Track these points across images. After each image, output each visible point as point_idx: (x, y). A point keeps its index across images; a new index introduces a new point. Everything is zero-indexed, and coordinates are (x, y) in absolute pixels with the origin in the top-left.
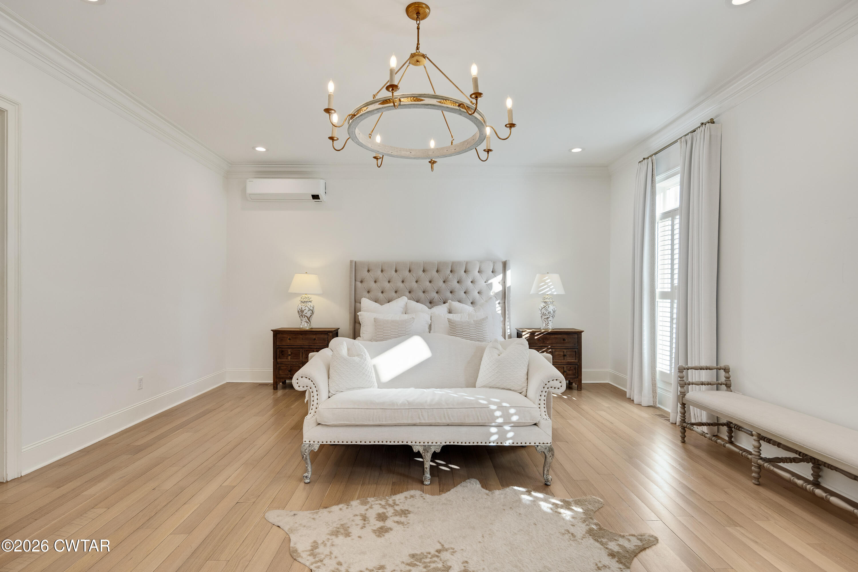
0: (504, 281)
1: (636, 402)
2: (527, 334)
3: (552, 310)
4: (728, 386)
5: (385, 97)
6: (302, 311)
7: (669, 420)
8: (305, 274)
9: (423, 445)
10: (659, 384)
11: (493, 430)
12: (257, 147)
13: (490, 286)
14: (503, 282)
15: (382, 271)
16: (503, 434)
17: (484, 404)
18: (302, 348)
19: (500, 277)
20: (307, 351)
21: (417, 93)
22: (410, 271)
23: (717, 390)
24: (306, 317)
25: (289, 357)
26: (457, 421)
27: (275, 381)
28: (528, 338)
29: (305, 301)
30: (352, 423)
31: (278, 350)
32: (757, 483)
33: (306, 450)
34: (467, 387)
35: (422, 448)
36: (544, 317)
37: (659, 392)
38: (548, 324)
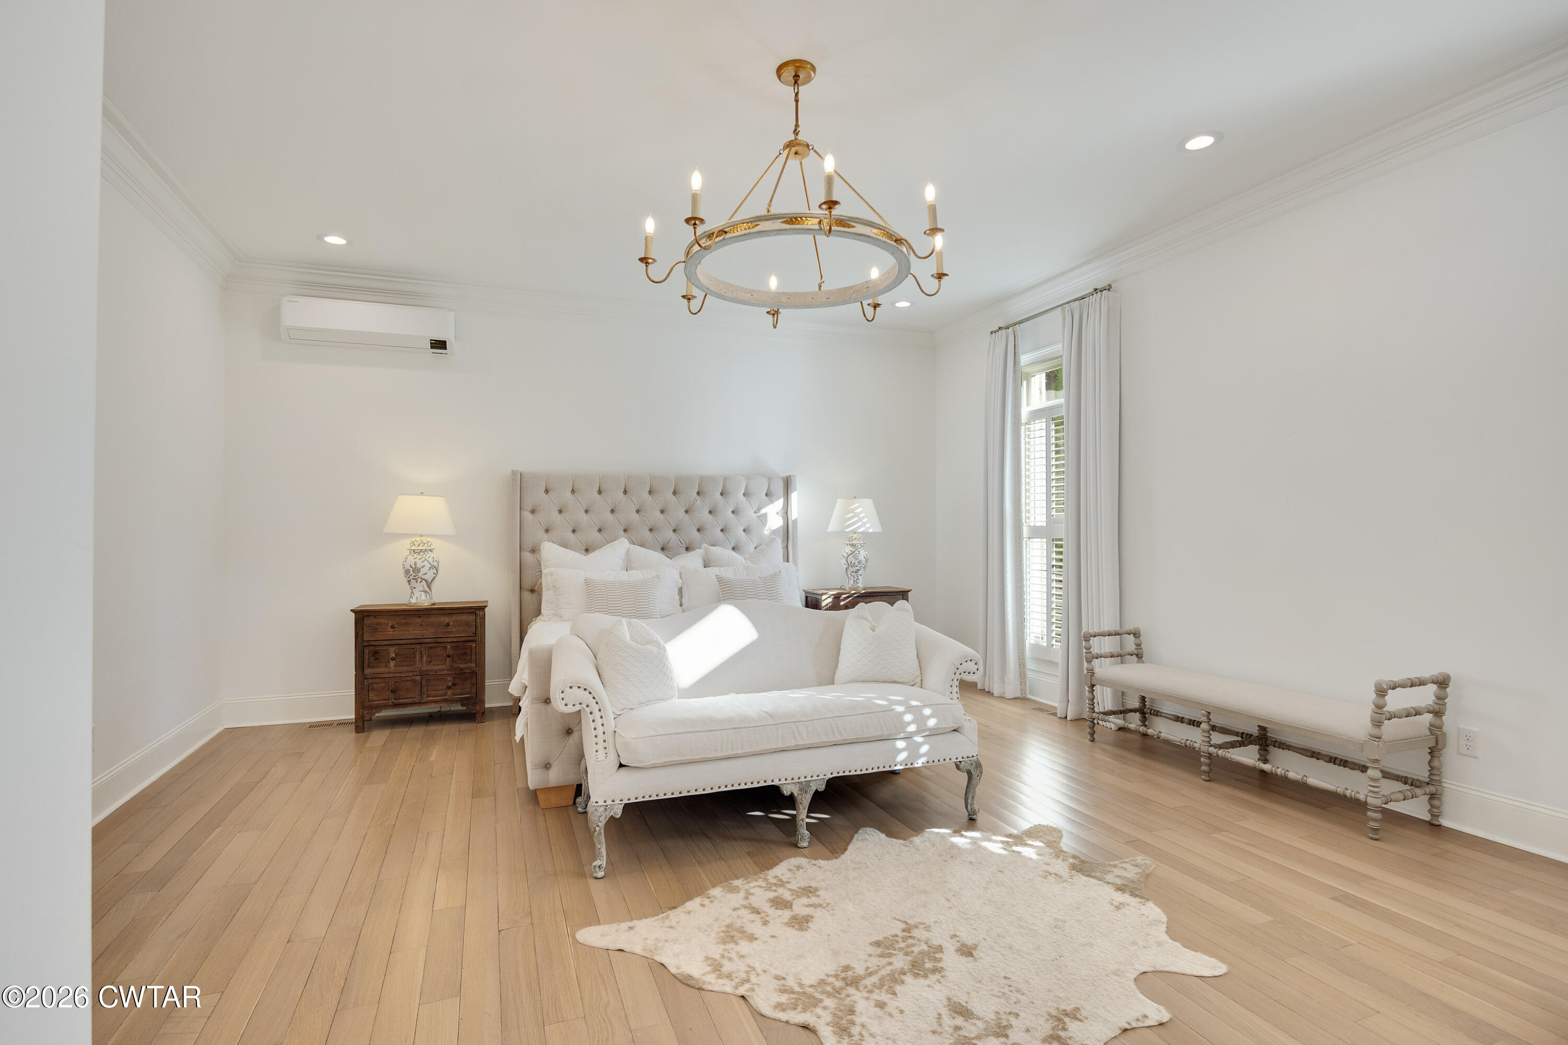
0: (786, 512)
1: (996, 694)
2: (829, 597)
3: (864, 557)
4: (1139, 656)
5: (795, 214)
6: (417, 570)
7: (1055, 714)
8: (419, 495)
9: (798, 782)
10: (1030, 665)
11: (901, 744)
12: (327, 235)
13: (763, 519)
14: (784, 513)
15: (573, 491)
16: (913, 749)
17: (884, 705)
18: (421, 644)
19: (780, 503)
20: (430, 648)
21: (847, 215)
22: (625, 492)
23: (1122, 663)
24: (423, 581)
25: (392, 664)
26: (851, 736)
27: (360, 713)
28: (830, 604)
29: (421, 550)
30: (688, 758)
31: (366, 650)
32: (1207, 778)
33: (600, 817)
34: (820, 685)
35: (797, 786)
36: (851, 569)
37: (1029, 676)
38: (858, 581)
